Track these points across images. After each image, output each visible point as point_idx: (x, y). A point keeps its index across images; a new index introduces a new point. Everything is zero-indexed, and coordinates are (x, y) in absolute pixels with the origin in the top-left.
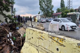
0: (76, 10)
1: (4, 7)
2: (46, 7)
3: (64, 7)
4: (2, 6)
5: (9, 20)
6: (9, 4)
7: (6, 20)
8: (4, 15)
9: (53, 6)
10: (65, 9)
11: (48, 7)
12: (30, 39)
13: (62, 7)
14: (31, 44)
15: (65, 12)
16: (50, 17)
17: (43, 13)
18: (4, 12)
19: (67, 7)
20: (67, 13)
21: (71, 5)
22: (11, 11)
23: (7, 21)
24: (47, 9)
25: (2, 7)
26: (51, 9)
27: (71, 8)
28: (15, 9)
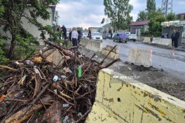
0: (179, 17)
1: (38, 9)
2: (118, 9)
3: (155, 9)
4: (36, 7)
5: (47, 36)
6: (48, 4)
7: (42, 35)
8: (38, 25)
9: (131, 8)
10: (157, 14)
11: (122, 9)
12: (111, 100)
13: (150, 9)
14: (114, 113)
15: (157, 20)
16: (124, 29)
17: (110, 21)
18: (39, 19)
19: (159, 10)
20: (161, 22)
21: (169, 6)
22: (51, 18)
23: (44, 38)
24: (119, 12)
25: (35, 9)
26: (127, 14)
27: (169, 11)
28: (57, 12)
